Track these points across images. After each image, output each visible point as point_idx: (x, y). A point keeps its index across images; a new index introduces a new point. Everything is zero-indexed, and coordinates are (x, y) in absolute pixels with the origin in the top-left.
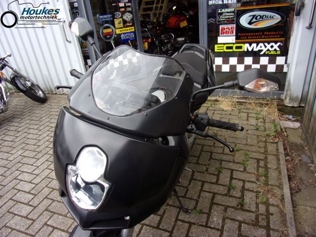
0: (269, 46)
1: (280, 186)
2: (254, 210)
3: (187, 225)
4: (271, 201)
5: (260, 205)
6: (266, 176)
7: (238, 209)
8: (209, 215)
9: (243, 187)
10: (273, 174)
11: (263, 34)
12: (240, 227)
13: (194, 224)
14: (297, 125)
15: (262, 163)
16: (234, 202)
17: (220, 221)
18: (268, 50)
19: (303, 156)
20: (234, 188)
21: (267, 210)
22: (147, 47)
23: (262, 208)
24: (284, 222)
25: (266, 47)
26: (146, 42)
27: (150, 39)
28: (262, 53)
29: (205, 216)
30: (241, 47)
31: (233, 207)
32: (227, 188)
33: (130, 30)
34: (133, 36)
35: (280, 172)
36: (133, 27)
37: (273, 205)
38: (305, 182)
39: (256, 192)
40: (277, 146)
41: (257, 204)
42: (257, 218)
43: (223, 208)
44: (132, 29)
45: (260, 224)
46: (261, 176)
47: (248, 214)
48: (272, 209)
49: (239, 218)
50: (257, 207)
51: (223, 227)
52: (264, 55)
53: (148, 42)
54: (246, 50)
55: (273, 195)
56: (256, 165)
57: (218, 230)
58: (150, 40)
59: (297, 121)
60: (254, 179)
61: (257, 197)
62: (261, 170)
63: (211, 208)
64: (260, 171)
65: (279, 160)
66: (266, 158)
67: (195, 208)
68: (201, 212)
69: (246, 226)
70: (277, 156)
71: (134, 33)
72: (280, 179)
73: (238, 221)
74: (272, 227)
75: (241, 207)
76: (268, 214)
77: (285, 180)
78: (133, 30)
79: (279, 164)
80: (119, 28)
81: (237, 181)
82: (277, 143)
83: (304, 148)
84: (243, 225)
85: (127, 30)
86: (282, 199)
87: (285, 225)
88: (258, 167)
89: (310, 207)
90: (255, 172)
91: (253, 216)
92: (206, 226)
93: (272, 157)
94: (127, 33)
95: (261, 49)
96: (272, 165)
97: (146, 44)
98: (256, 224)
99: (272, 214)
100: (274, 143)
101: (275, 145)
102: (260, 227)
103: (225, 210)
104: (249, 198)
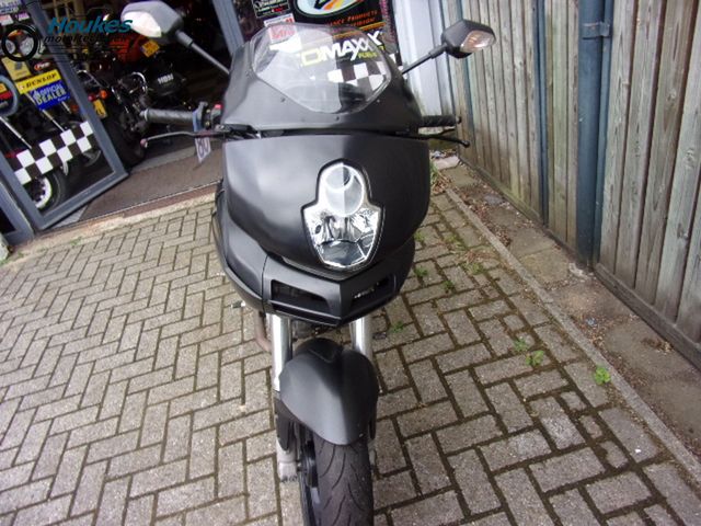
0: (359, 44)
1: (486, 242)
2: (471, 286)
3: (395, 352)
4: (486, 265)
5: (476, 277)
6: (459, 239)
7: (451, 296)
8: (416, 323)
9: (437, 266)
10: (466, 233)
11: (346, 22)
12: (468, 314)
13: (404, 344)
14: (454, 160)
15: (442, 227)
16: (439, 291)
17: (439, 322)
18: (360, 51)
19: (487, 198)
20: (425, 273)
21: (489, 278)
22: (103, 111)
23: (481, 279)
24: (518, 280)
25: (355, 46)
26: (94, 99)
27: (103, 92)
28: (353, 58)
29: (412, 326)
30: (315, 56)
31: (442, 297)
32: (416, 279)
33: (49, 78)
34: (63, 92)
35: (474, 227)
36: (55, 71)
37: (491, 269)
38: (510, 228)
39: (459, 264)
40: (448, 196)
41: (472, 278)
42: (483, 294)
43: (430, 304)
44: (55, 76)
45: (491, 297)
46: (452, 242)
47: (468, 294)
48: (494, 274)
49: (460, 305)
50: (474, 281)
51: (446, 326)
52: (358, 61)
53: (100, 98)
54: (325, 59)
55: (483, 256)
56: (435, 233)
57: (442, 333)
58: (103, 94)
59: (450, 155)
60: (446, 251)
61: (464, 269)
62: (448, 236)
63: (412, 313)
64: (446, 237)
65: (462, 213)
66: (442, 218)
67: (389, 325)
68: (402, 326)
69: (476, 309)
70: (455, 208)
71: (62, 82)
72: (479, 235)
73: (461, 309)
74: (507, 293)
75: (452, 290)
76: (493, 282)
77: (487, 233)
78: (58, 77)
79: (465, 217)
80: (21, 80)
81: (423, 264)
82: (444, 192)
83: (481, 187)
84: (470, 310)
85: (44, 79)
86: (498, 256)
87: (522, 283)
88: (440, 233)
89: (534, 253)
90: (439, 241)
91: (476, 294)
92: (423, 337)
93: (450, 213)
94: (45, 87)
95: (349, 50)
96: (457, 222)
97: (99, 105)
98: (486, 301)
99: (498, 279)
100: (440, 194)
101: (444, 196)
102: (493, 300)
103: (434, 305)
104: (455, 276)
